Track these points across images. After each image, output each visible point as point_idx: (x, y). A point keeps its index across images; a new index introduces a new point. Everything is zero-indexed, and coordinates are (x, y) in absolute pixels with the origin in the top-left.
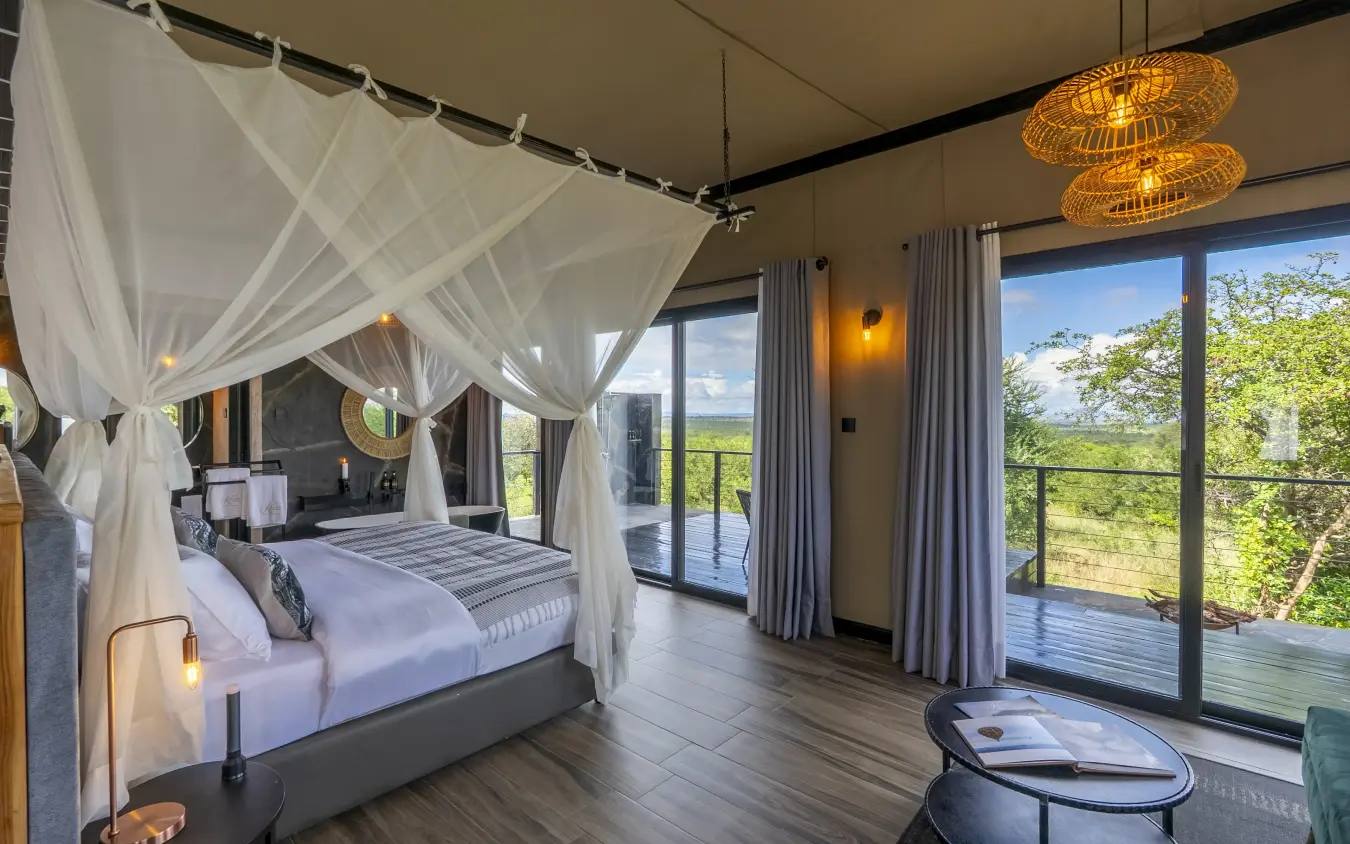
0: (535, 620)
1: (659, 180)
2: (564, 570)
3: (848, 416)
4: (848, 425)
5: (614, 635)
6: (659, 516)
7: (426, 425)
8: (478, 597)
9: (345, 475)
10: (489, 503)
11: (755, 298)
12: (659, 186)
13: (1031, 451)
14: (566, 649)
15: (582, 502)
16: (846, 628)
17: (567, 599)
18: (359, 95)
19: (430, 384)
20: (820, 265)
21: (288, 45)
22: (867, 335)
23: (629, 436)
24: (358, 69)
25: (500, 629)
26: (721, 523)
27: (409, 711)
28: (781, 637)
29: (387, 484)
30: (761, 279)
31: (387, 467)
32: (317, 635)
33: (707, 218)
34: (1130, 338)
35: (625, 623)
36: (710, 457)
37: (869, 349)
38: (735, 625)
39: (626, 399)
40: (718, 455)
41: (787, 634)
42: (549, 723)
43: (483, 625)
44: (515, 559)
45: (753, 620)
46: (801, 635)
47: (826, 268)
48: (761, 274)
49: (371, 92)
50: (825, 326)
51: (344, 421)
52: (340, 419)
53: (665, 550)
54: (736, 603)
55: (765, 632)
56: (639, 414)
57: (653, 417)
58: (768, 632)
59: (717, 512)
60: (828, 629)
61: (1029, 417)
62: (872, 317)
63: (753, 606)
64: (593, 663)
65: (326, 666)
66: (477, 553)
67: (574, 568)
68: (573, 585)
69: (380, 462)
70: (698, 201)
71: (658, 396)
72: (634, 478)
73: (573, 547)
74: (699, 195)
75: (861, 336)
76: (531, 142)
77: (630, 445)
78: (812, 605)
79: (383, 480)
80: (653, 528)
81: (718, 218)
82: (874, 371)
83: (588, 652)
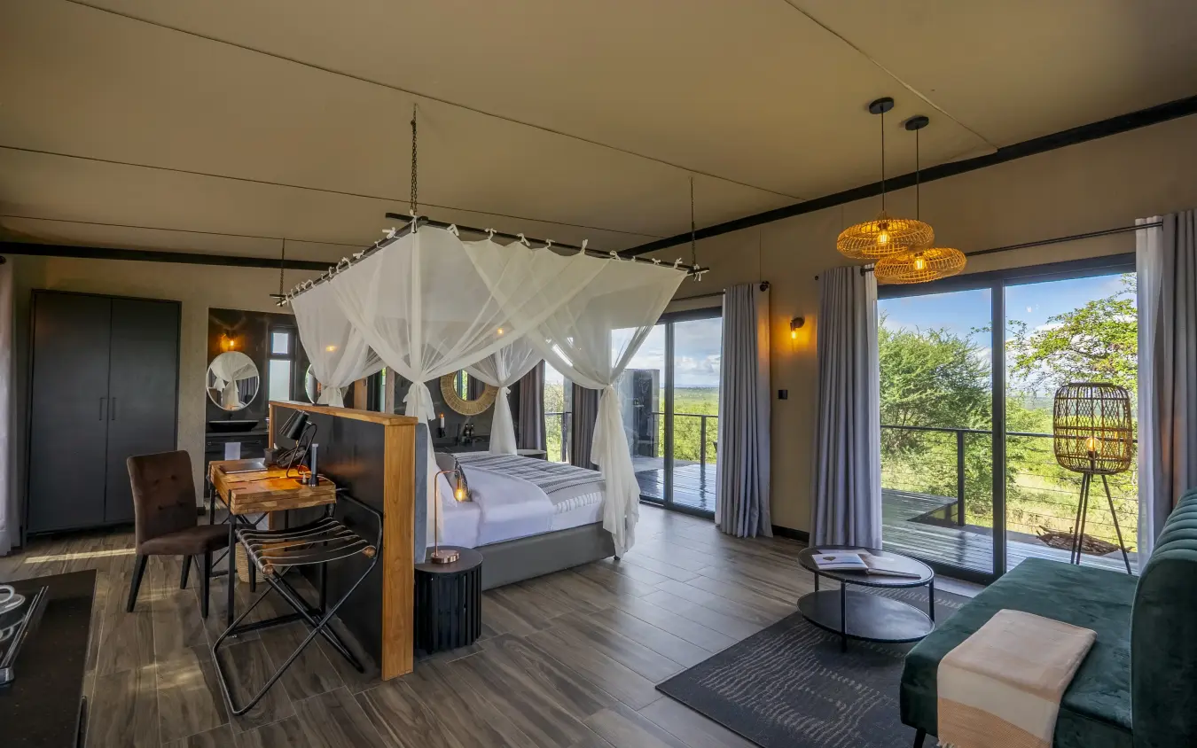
0: (582, 503)
1: (653, 259)
2: (598, 478)
3: (783, 388)
4: (782, 395)
5: (626, 520)
6: (656, 464)
7: (504, 392)
8: (551, 488)
9: (443, 425)
10: (535, 448)
11: (720, 308)
12: (653, 262)
13: (985, 420)
14: (600, 524)
15: (608, 438)
16: (780, 532)
17: (599, 493)
18: (517, 244)
19: (508, 365)
20: (762, 288)
21: (495, 231)
22: (794, 335)
23: (635, 402)
24: (519, 235)
25: (563, 505)
26: (706, 471)
27: (520, 543)
28: (736, 536)
29: (468, 432)
30: (724, 296)
31: (467, 421)
32: (476, 499)
33: (681, 274)
34: (1059, 325)
35: (633, 510)
36: (699, 420)
37: (796, 343)
38: (707, 531)
39: (633, 373)
40: (704, 418)
41: (740, 533)
42: (587, 564)
43: (555, 503)
44: (567, 473)
45: (718, 527)
46: (750, 535)
47: (768, 290)
48: (724, 293)
49: (524, 244)
50: (766, 329)
51: (442, 389)
52: (440, 388)
53: (661, 487)
54: (709, 517)
55: (726, 533)
56: (642, 385)
57: (653, 387)
58: (727, 533)
59: (703, 464)
60: (769, 532)
61: (984, 390)
62: (798, 323)
63: (718, 519)
64: (614, 531)
65: (482, 515)
66: (542, 470)
67: (603, 477)
68: (603, 486)
69: (464, 417)
70: (676, 266)
71: (657, 372)
72: (638, 436)
73: (601, 466)
74: (676, 263)
75: (790, 335)
76: (589, 251)
77: (636, 409)
78: (757, 515)
79: (466, 429)
80: (653, 473)
81: (688, 273)
82: (799, 358)
83: (611, 525)
